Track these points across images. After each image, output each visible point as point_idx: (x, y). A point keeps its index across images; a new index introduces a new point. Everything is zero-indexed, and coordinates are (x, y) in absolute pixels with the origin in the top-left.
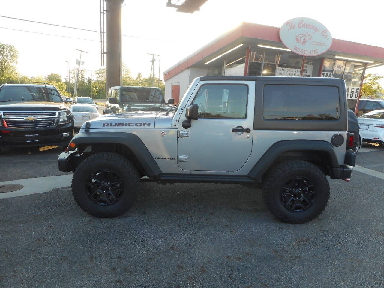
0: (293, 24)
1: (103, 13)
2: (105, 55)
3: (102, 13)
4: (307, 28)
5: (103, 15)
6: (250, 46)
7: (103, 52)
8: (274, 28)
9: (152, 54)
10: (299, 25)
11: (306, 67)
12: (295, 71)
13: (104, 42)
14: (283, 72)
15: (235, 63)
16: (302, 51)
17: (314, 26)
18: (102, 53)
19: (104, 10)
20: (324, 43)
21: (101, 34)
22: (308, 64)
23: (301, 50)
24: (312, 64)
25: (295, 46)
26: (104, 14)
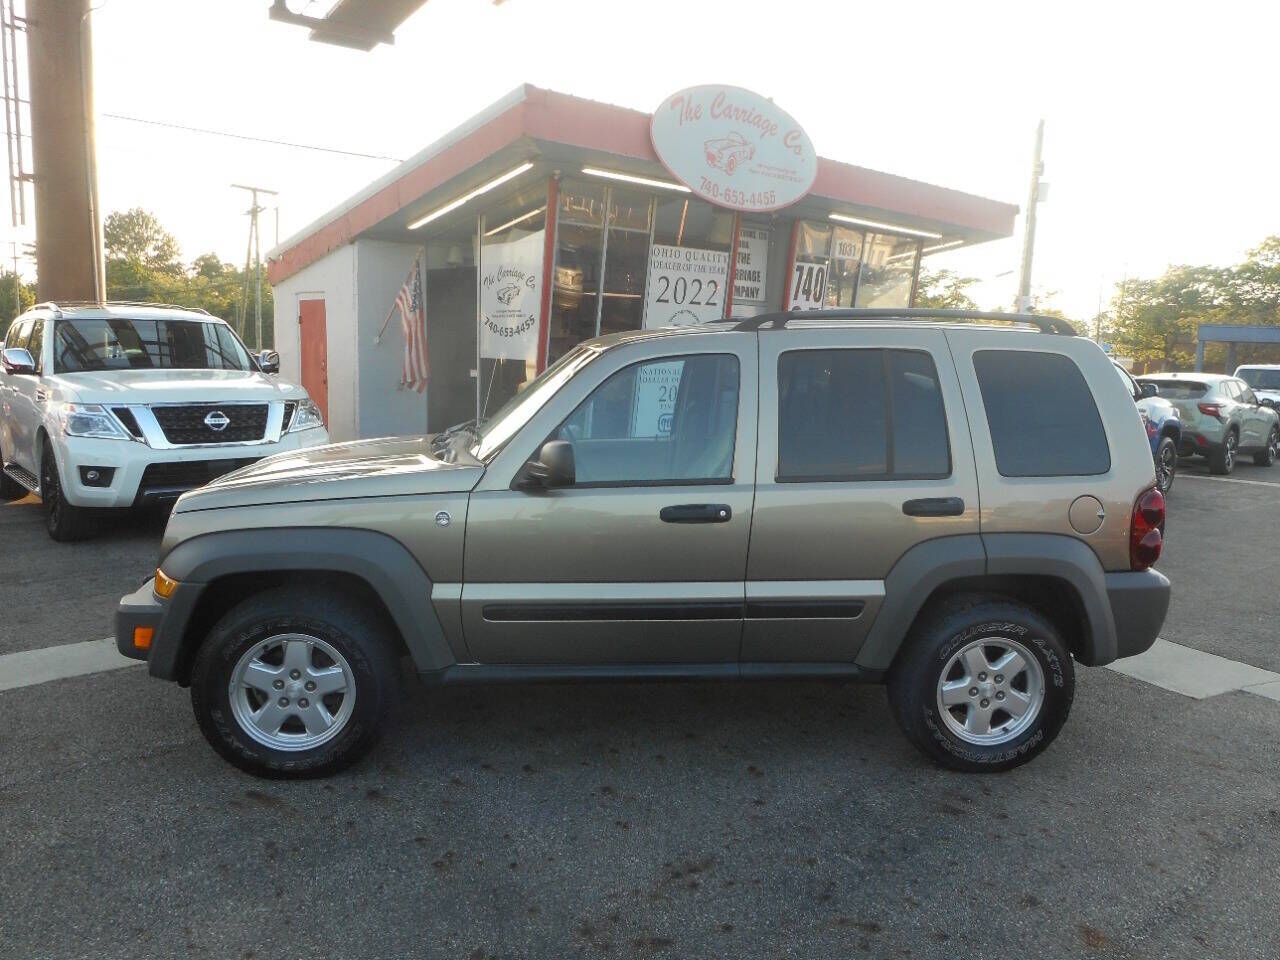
0: (693, 105)
1: (13, 27)
2: (29, 187)
3: (8, 26)
4: (737, 119)
5: (13, 35)
6: (557, 172)
7: (16, 174)
8: (632, 113)
9: (249, 188)
10: (712, 109)
11: (747, 247)
12: (711, 258)
13: (19, 135)
14: (673, 260)
15: (516, 226)
16: (726, 194)
17: (759, 116)
18: (12, 178)
19: (13, 17)
20: (794, 172)
21: (8, 105)
22: (751, 235)
23: (722, 190)
24: (763, 237)
25: (702, 178)
26: (17, 32)
